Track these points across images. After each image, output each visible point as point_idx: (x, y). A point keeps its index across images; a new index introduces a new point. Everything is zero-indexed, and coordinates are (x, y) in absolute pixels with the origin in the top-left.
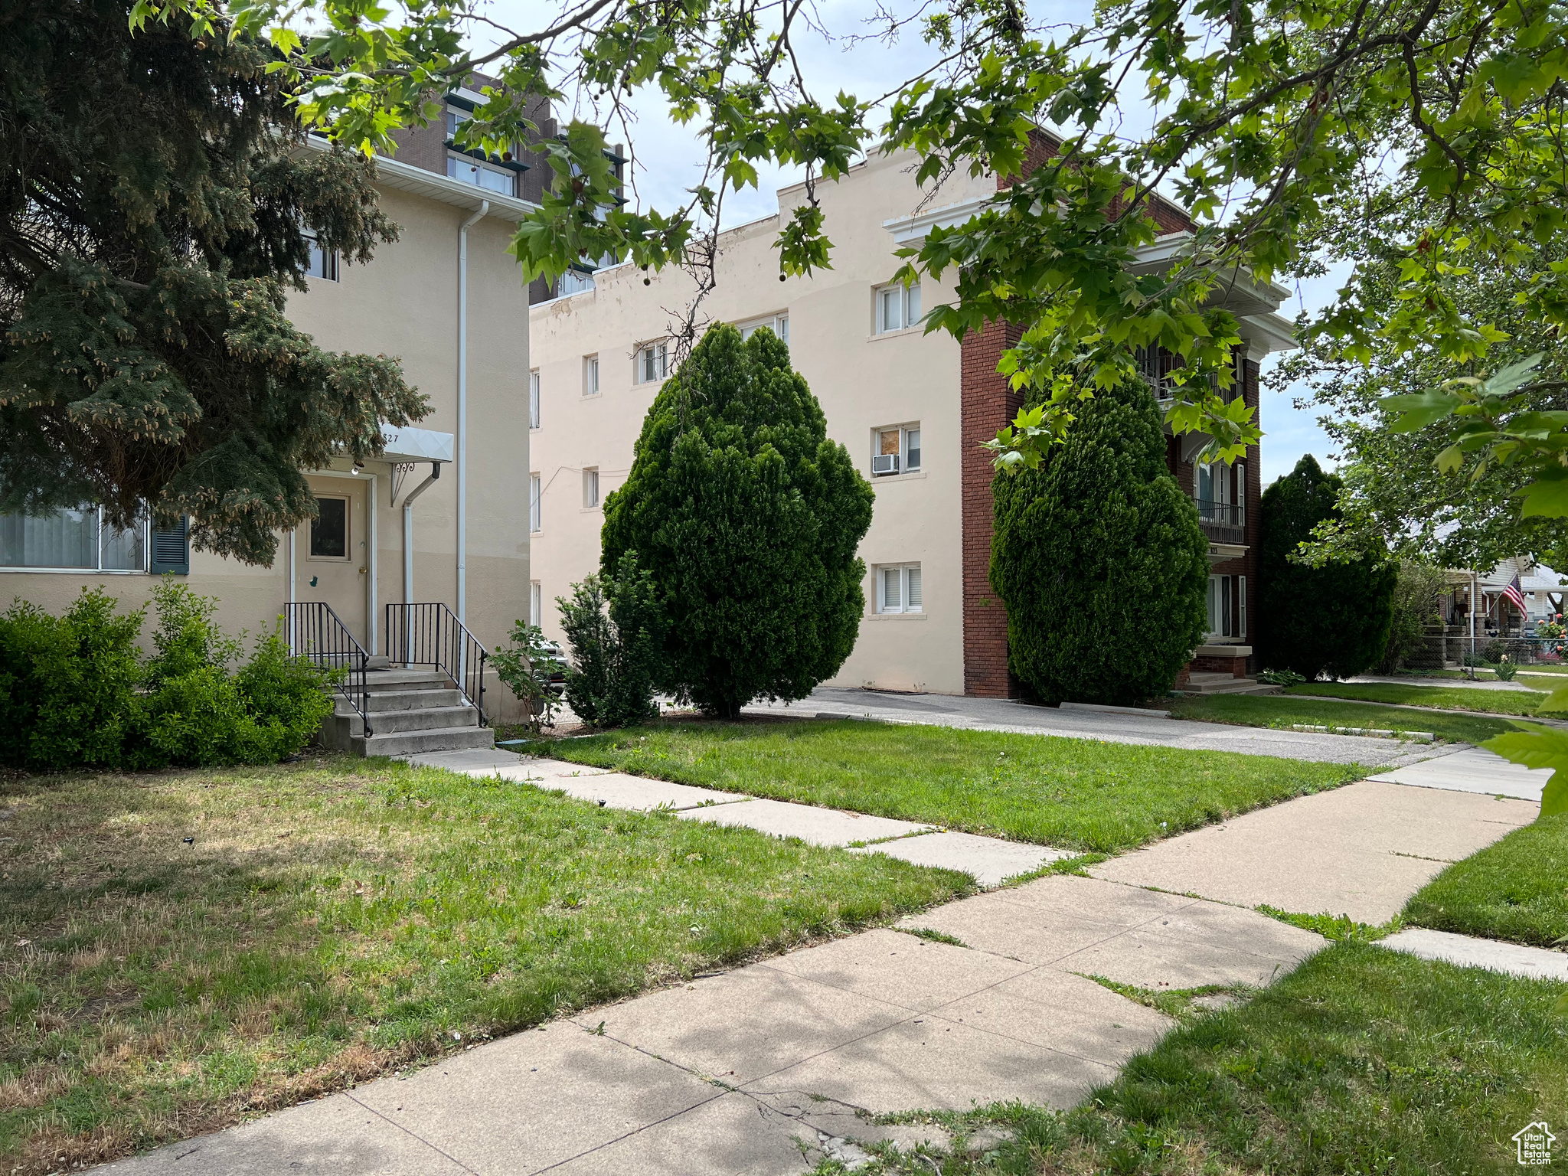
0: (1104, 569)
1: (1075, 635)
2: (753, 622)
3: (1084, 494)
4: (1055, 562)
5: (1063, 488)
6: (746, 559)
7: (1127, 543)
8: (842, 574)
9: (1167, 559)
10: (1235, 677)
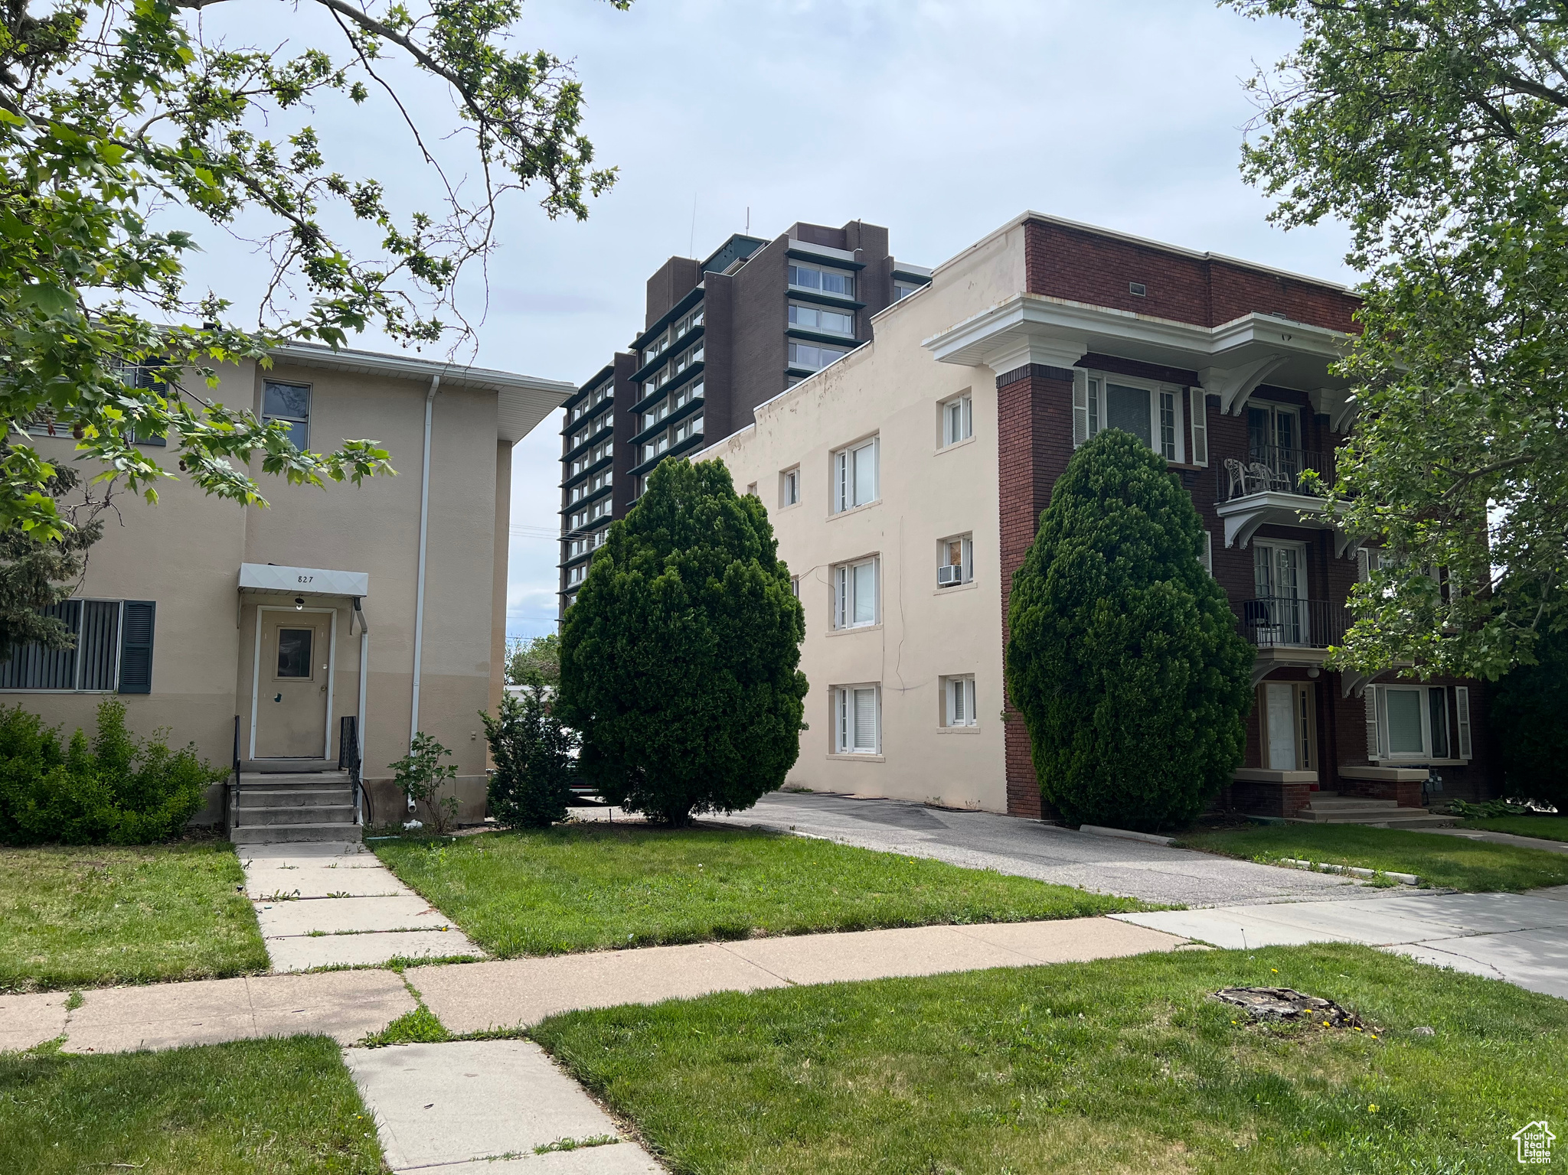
0: (1102, 680)
1: (1082, 752)
2: (657, 733)
3: (1077, 603)
4: (1053, 673)
5: (1055, 593)
7: (1118, 653)
8: (763, 687)
9: (1163, 669)
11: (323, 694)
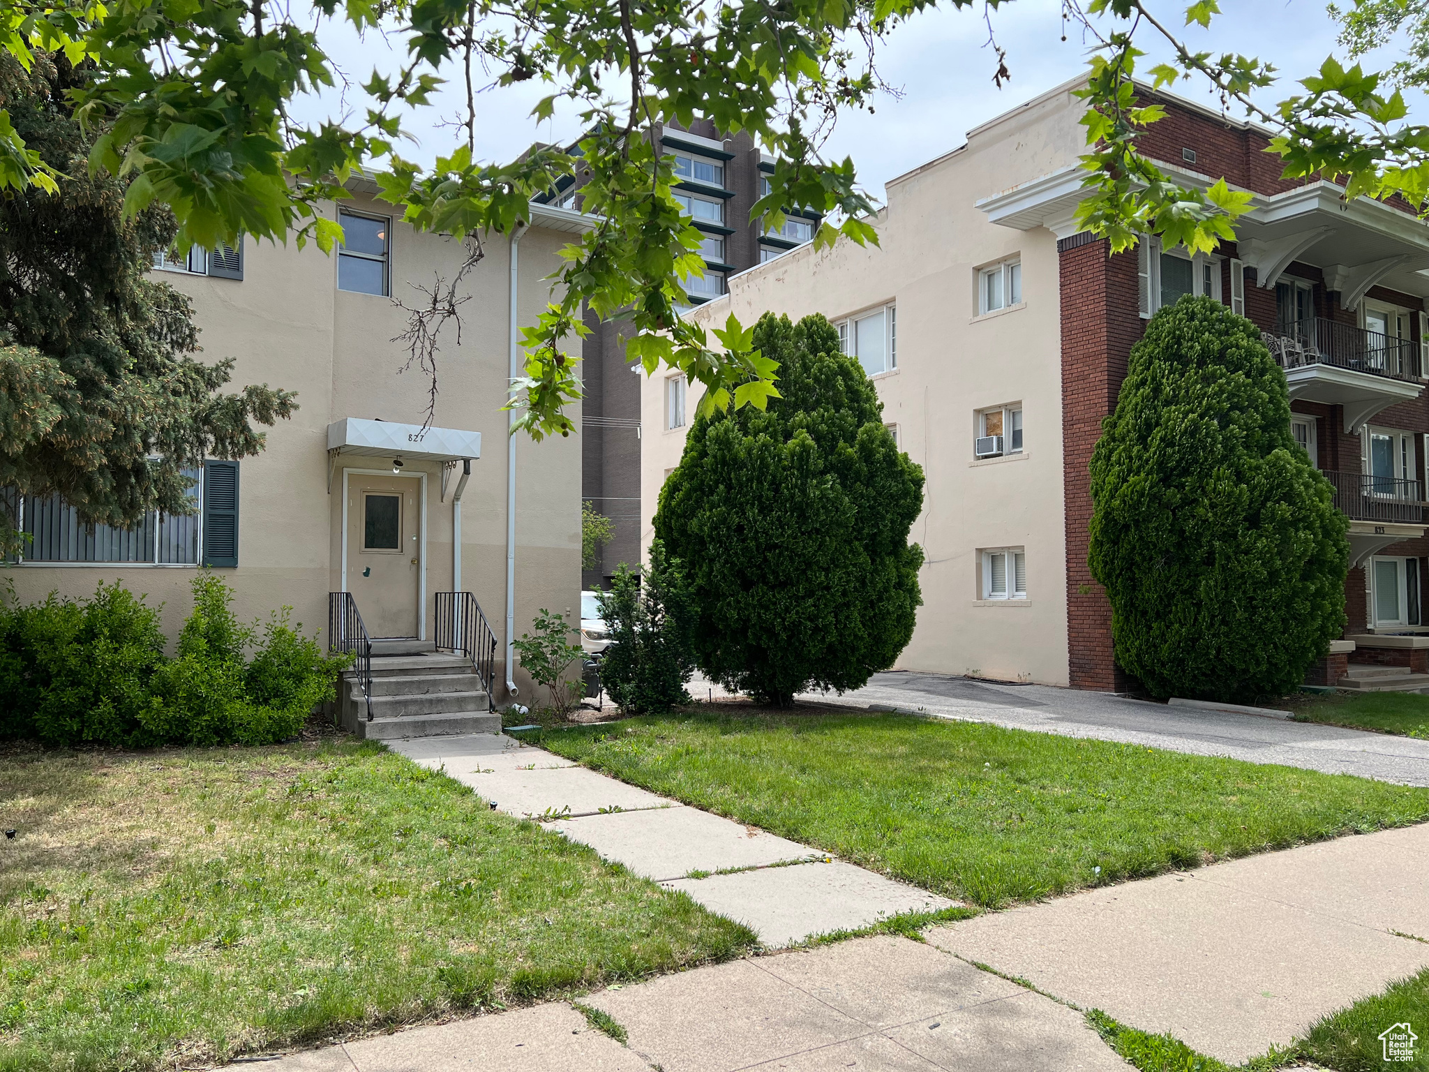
0: (1211, 553)
1: (1182, 625)
2: (787, 610)
3: (1186, 472)
4: (1155, 546)
5: (1161, 465)
6: (776, 546)
7: (1235, 524)
8: (889, 561)
9: (1285, 541)
10: (1413, 672)
11: (414, 568)
